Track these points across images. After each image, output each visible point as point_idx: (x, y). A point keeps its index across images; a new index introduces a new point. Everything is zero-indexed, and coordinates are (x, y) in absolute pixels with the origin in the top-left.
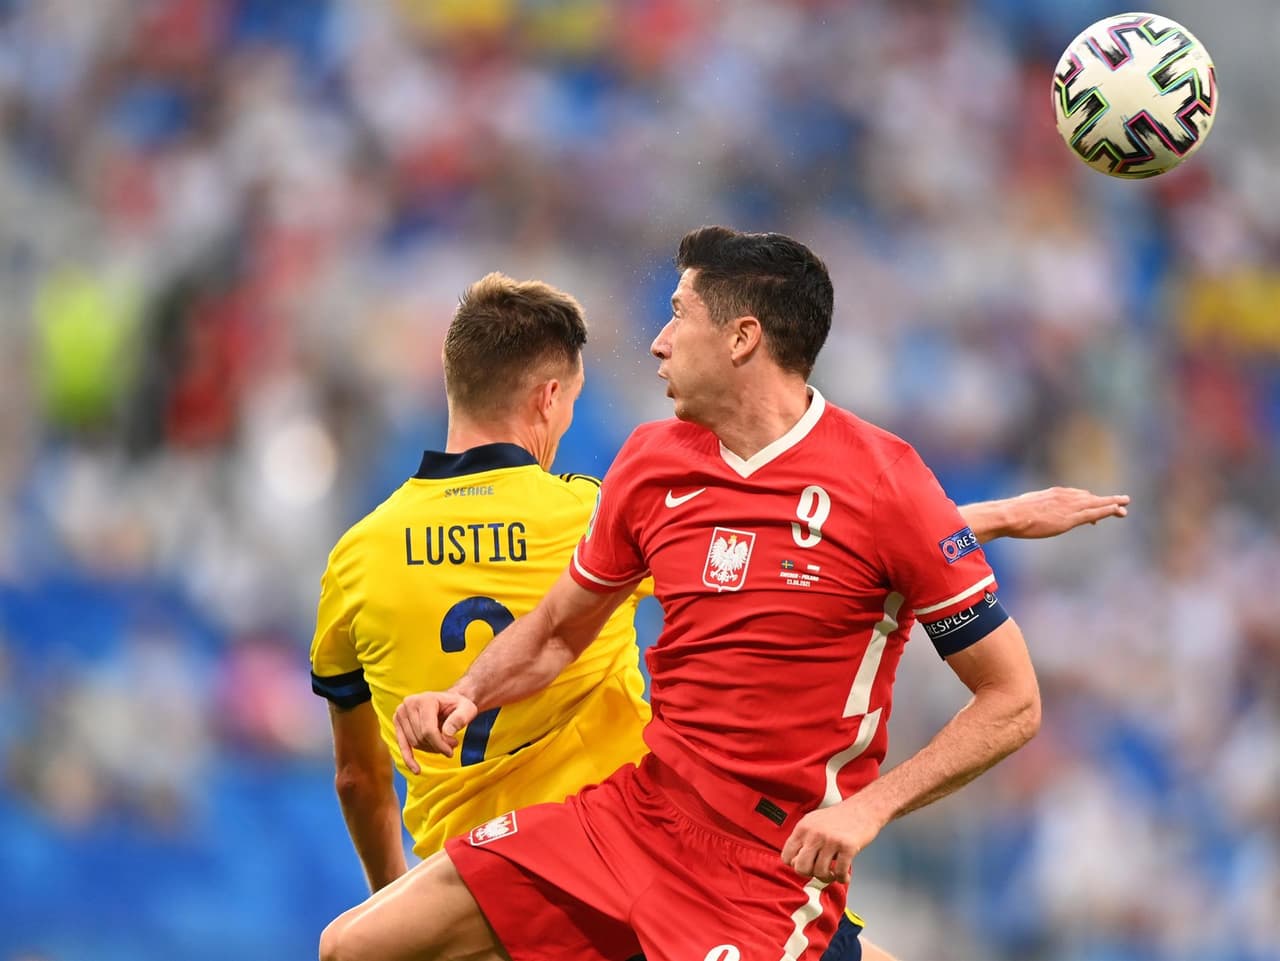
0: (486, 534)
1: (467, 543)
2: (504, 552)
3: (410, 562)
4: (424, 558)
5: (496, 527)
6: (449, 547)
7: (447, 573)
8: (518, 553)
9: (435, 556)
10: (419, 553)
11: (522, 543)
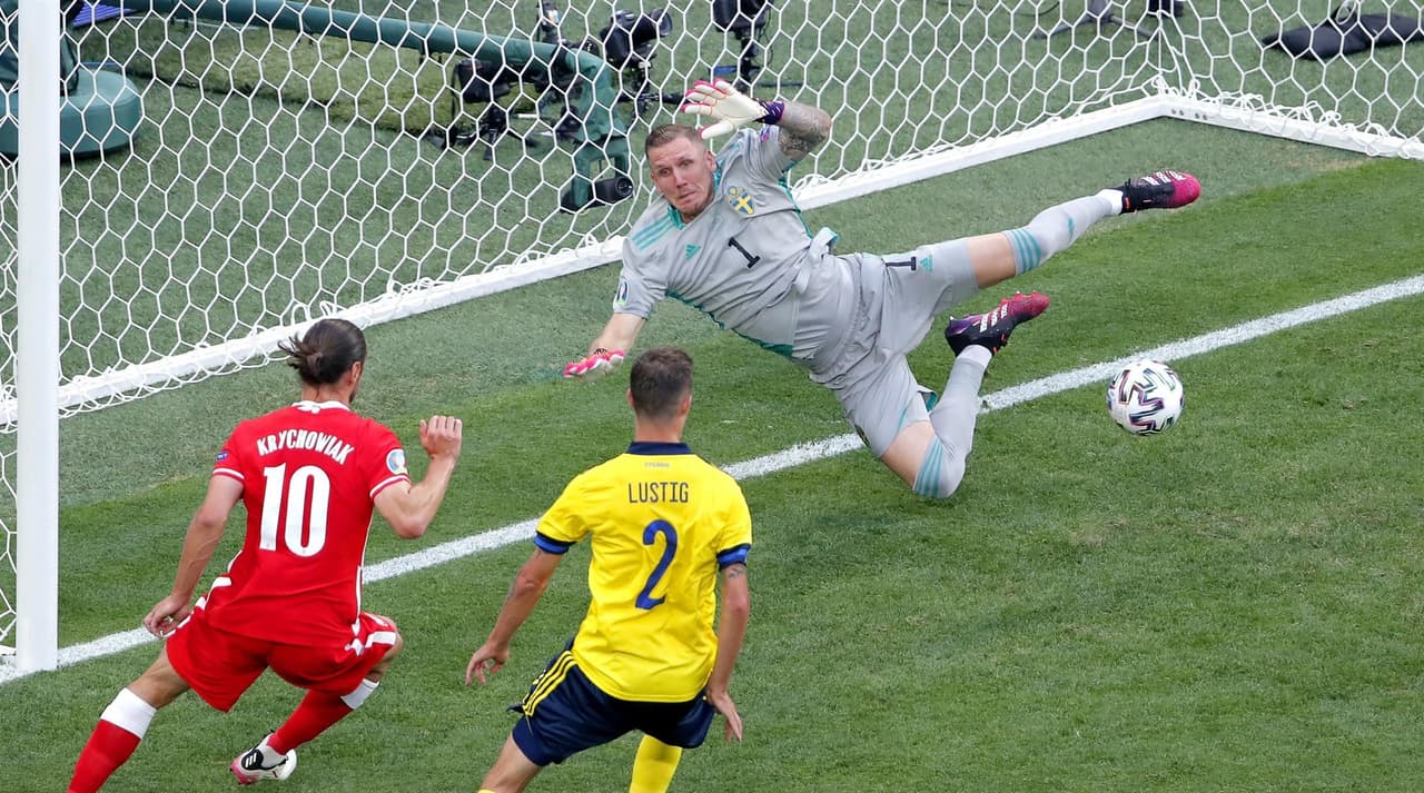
0: (669, 488)
1: (659, 491)
2: (677, 497)
3: (631, 501)
4: (638, 499)
5: (674, 484)
6: (650, 494)
7: (649, 506)
8: (684, 498)
9: (644, 498)
10: (636, 496)
11: (686, 493)
